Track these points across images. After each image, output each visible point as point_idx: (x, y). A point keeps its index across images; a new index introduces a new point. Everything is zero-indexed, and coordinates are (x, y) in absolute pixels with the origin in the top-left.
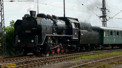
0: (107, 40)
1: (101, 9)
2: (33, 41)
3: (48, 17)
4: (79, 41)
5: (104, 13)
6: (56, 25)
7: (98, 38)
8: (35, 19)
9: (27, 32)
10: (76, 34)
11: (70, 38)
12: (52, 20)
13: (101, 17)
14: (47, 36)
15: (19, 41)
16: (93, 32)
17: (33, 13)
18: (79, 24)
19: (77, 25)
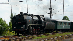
0: (60, 27)
1: (49, 8)
2: (22, 28)
3: (29, 15)
4: (45, 28)
5: (51, 11)
6: (33, 19)
7: (54, 26)
8: (23, 16)
9: (19, 23)
10: (43, 24)
11: (40, 26)
12: (31, 16)
13: (49, 13)
14: (29, 25)
15: (15, 28)
16: (52, 22)
17: (22, 13)
18: (45, 18)
19: (44, 19)
